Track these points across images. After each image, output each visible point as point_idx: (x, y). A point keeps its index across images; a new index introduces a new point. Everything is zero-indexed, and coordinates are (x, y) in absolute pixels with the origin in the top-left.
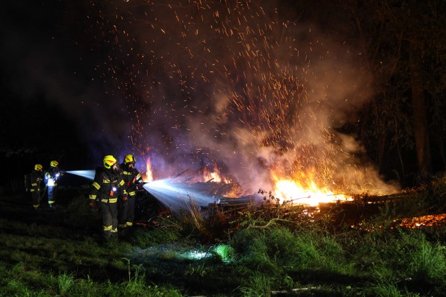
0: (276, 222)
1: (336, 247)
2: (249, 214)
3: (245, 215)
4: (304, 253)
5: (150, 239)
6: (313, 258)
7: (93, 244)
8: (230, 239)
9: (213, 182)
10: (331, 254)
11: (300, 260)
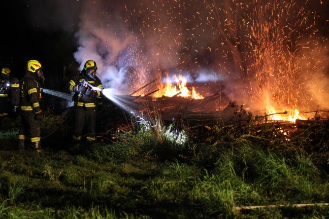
0: (246, 138)
1: (311, 167)
2: (217, 128)
3: (212, 130)
4: (274, 171)
5: (108, 154)
6: (284, 176)
7: (45, 157)
8: (195, 155)
9: (180, 97)
10: (305, 174)
11: (270, 177)
